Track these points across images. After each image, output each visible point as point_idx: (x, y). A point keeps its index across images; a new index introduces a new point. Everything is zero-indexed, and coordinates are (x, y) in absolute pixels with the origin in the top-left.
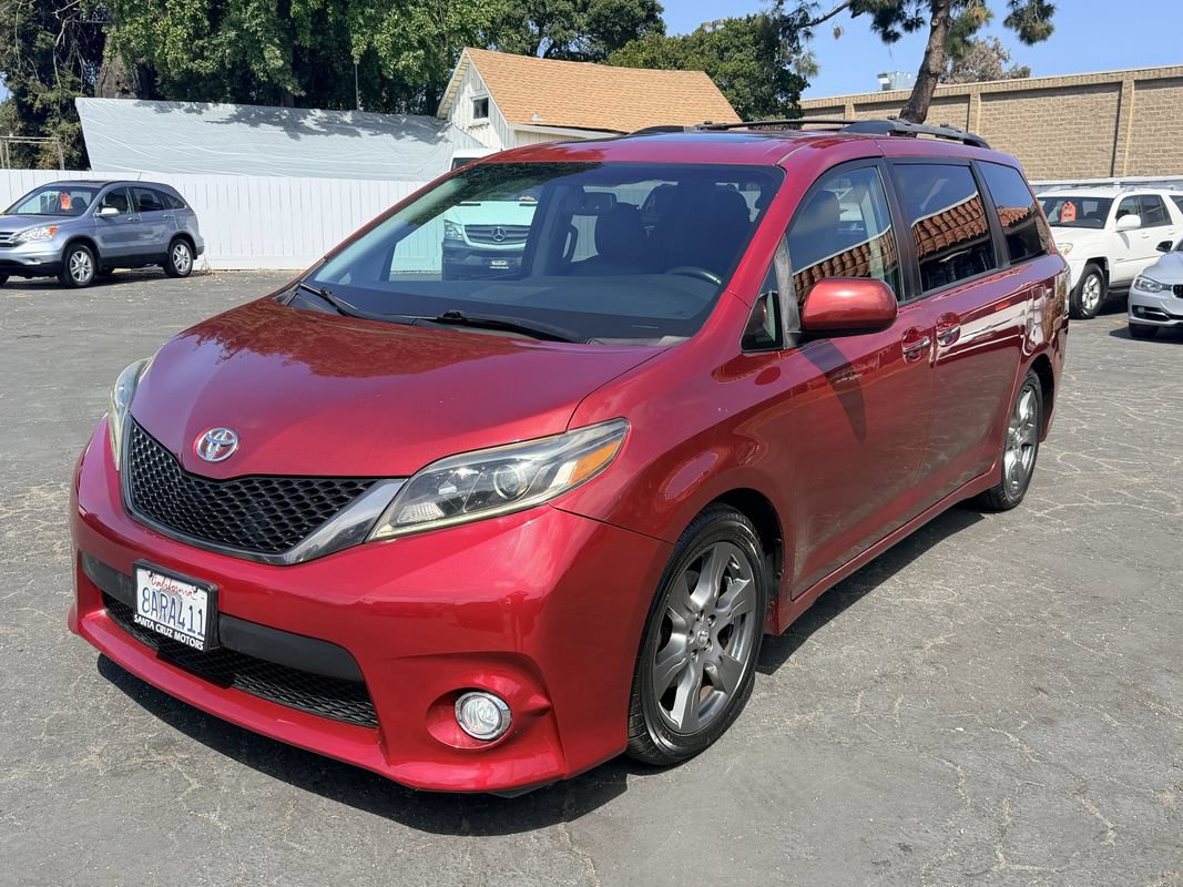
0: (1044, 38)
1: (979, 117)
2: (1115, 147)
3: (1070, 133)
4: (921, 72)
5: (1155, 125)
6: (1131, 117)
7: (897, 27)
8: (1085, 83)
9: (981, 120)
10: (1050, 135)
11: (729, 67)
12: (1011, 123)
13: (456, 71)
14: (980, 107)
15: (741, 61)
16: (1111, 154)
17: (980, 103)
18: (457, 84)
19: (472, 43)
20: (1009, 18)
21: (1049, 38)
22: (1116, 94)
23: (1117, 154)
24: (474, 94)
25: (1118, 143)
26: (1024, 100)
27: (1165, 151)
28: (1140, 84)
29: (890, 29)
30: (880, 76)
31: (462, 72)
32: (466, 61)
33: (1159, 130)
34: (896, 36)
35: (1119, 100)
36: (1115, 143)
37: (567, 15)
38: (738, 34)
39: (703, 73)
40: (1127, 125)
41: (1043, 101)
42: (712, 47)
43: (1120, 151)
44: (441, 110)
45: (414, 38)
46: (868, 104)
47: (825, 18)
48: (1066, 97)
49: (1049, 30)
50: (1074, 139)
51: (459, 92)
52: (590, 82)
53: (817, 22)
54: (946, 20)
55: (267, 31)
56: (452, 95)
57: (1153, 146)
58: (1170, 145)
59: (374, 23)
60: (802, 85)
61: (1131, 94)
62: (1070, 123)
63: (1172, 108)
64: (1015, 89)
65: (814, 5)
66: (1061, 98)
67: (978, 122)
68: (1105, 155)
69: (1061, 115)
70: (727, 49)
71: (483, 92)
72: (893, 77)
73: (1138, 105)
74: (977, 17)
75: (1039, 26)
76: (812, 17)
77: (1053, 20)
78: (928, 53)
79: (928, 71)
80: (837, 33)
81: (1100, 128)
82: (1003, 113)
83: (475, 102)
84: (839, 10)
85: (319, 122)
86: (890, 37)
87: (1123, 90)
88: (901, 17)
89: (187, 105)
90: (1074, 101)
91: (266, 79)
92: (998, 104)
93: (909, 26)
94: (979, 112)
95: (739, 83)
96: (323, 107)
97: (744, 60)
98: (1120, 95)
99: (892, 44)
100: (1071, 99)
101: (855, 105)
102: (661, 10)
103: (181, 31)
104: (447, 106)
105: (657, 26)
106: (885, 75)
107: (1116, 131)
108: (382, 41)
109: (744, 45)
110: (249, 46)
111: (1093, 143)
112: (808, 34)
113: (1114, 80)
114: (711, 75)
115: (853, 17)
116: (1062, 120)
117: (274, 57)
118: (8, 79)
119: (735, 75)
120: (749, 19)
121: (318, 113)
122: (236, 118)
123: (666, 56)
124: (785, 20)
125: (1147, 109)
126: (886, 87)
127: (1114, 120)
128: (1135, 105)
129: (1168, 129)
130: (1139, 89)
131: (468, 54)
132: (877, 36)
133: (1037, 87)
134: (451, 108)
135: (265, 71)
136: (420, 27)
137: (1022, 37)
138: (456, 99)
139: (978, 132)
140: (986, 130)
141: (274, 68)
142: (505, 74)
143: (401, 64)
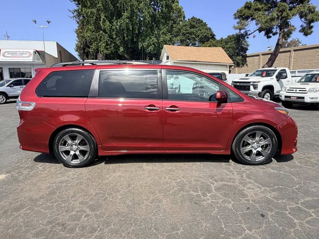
0: (310, 34)
1: (293, 55)
3: (317, 58)
4: (277, 44)
7: (271, 35)
10: (312, 59)
11: (228, 46)
12: (301, 56)
13: (163, 50)
14: (293, 53)
15: (231, 44)
17: (293, 52)
18: (163, 53)
19: (166, 44)
20: (301, 30)
21: (312, 34)
24: (166, 55)
26: (305, 51)
29: (269, 35)
30: (268, 48)
31: (164, 50)
32: (165, 48)
34: (270, 37)
38: (230, 39)
39: (221, 48)
41: (310, 51)
42: (224, 42)
45: (151, 43)
46: (265, 54)
47: (252, 33)
49: (312, 32)
51: (164, 54)
52: (193, 51)
53: (250, 34)
54: (284, 31)
55: (121, 44)
59: (144, 41)
60: (247, 49)
62: (317, 56)
64: (302, 48)
65: (249, 30)
66: (315, 50)
67: (293, 57)
69: (315, 54)
70: (228, 42)
71: (168, 54)
72: (271, 47)
74: (292, 29)
75: (309, 31)
76: (248, 34)
78: (279, 40)
79: (279, 44)
80: (254, 37)
82: (299, 54)
83: (166, 57)
84: (255, 31)
86: (269, 37)
88: (272, 32)
91: (121, 54)
92: (298, 52)
93: (274, 34)
94: (293, 54)
95: (230, 50)
96: (135, 60)
99: (269, 39)
101: (262, 54)
103: (104, 45)
104: (161, 58)
105: (214, 39)
106: (269, 47)
108: (146, 43)
109: (232, 41)
110: (117, 47)
112: (247, 38)
114: (223, 48)
115: (259, 33)
117: (122, 49)
119: (229, 48)
120: (233, 35)
123: (213, 44)
124: (242, 34)
126: (270, 50)
131: (165, 46)
132: (266, 37)
133: (308, 47)
134: (162, 59)
136: (153, 40)
137: (304, 34)
138: (163, 56)
139: (293, 59)
140: (295, 58)
141: (122, 51)
142: (173, 50)
143: (149, 49)
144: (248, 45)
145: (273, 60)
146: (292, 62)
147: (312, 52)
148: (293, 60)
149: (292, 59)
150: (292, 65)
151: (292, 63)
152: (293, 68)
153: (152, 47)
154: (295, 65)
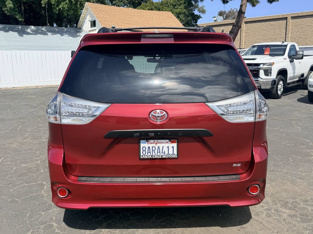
1: (244, 29)
2: (286, 37)
3: (272, 33)
5: (298, 30)
6: (290, 28)
8: (276, 18)
9: (245, 29)
10: (266, 34)
11: (178, 11)
12: (254, 30)
13: (83, 11)
14: (244, 26)
16: (285, 39)
17: (244, 24)
18: (84, 16)
22: (285, 21)
23: (287, 39)
24: (90, 19)
25: (287, 35)
26: (258, 23)
27: (301, 37)
28: (293, 18)
30: (213, 17)
31: (86, 11)
32: (87, 7)
33: (299, 31)
34: (227, 2)
35: (287, 23)
36: (286, 35)
40: (289, 30)
41: (263, 23)
43: (287, 38)
44: (79, 26)
48: (270, 22)
50: (273, 35)
51: (85, 18)
56: (82, 20)
57: (297, 36)
58: (302, 36)
61: (290, 21)
62: (272, 30)
63: (303, 25)
64: (255, 20)
66: (269, 22)
67: (244, 30)
68: (282, 39)
70: (175, 5)
71: (93, 18)
72: (217, 18)
73: (292, 24)
81: (281, 31)
82: (251, 27)
83: (91, 22)
85: (32, 30)
86: (225, 2)
87: (288, 20)
90: (273, 23)
91: (9, 14)
92: (250, 25)
94: (244, 27)
95: (181, 16)
96: (34, 25)
98: (287, 21)
100: (272, 23)
104: (81, 24)
106: (215, 17)
107: (286, 32)
109: (181, 4)
111: (279, 36)
113: (285, 17)
116: (269, 29)
119: (180, 14)
121: (33, 27)
123: (156, 7)
125: (295, 25)
126: (215, 21)
127: (285, 29)
128: (291, 24)
129: (301, 31)
130: (292, 19)
131: (87, 4)
133: (261, 19)
134: (83, 25)
135: (8, 11)
138: (84, 21)
139: (244, 33)
140: (246, 32)
141: (11, 8)
142: (101, 11)
143: (60, 6)
144: (203, 12)
145: (235, 33)
147: (266, 26)
149: (243, 34)
150: (244, 42)
151: (244, 39)
152: (244, 45)
153: (66, 4)
154: (247, 41)
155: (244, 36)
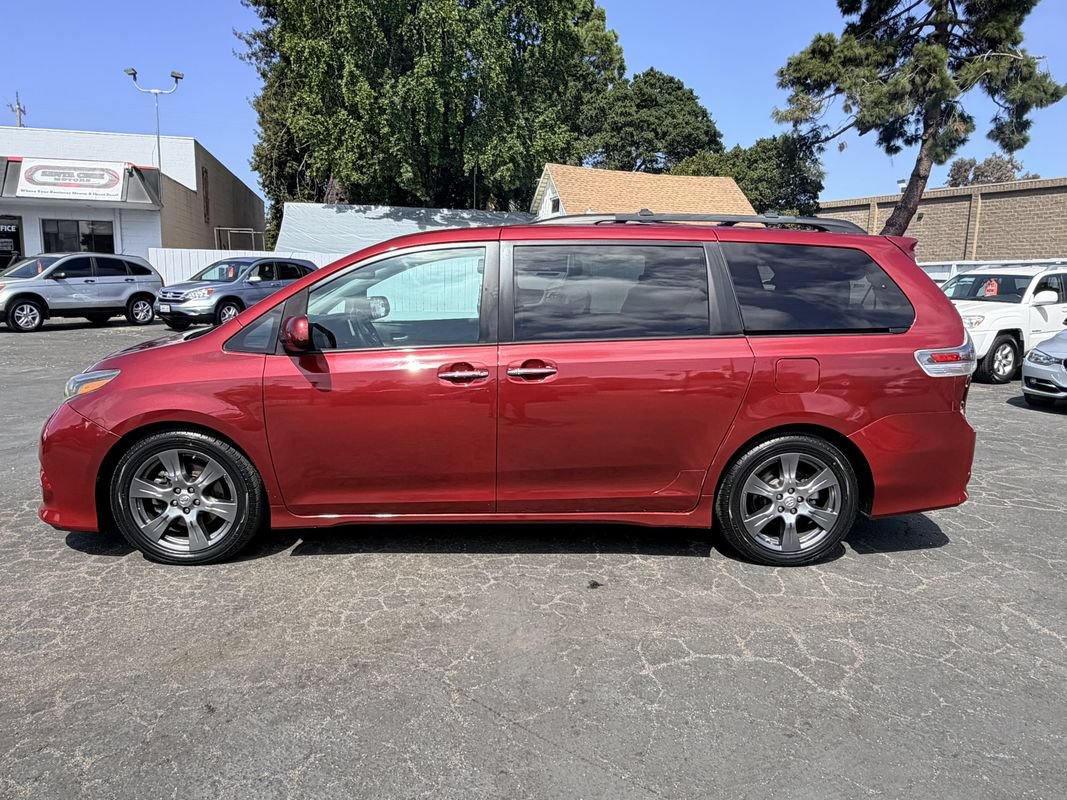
0: (1020, 146)
1: (979, 212)
3: (1057, 224)
4: (913, 175)
7: (899, 142)
9: (981, 214)
10: (1040, 225)
11: (755, 175)
12: (1006, 216)
13: (541, 180)
14: (980, 204)
15: (765, 170)
17: (980, 201)
18: (542, 189)
19: (553, 160)
20: (992, 131)
21: (1026, 146)
24: (551, 196)
26: (1018, 198)
29: (892, 144)
30: (899, 182)
31: (545, 181)
32: (547, 173)
34: (897, 149)
37: (650, 142)
38: (765, 150)
39: (731, 180)
41: (1034, 198)
42: (743, 161)
44: (533, 208)
45: (506, 156)
46: (888, 203)
47: (834, 136)
49: (1025, 141)
50: (1061, 228)
51: (543, 194)
52: (639, 185)
53: (827, 139)
54: (934, 135)
55: (405, 154)
56: (539, 197)
59: (479, 148)
60: (821, 188)
62: (1058, 216)
64: (1010, 189)
65: (824, 126)
67: (978, 216)
69: (1049, 209)
70: (756, 161)
71: (557, 195)
74: (957, 130)
75: (1016, 137)
76: (823, 137)
77: (1029, 132)
78: (919, 161)
79: (918, 175)
80: (842, 147)
82: (1000, 208)
83: (552, 201)
84: (845, 129)
85: (443, 218)
86: (892, 150)
88: (902, 134)
89: (357, 207)
91: (406, 189)
92: (996, 201)
93: (909, 142)
94: (979, 208)
96: (449, 208)
97: (769, 169)
99: (893, 156)
101: (878, 204)
102: (721, 136)
103: (351, 156)
104: (536, 205)
105: (718, 147)
106: (903, 181)
108: (488, 157)
109: (770, 158)
110: (391, 165)
112: (821, 149)
114: (737, 180)
115: (860, 135)
116: (1051, 213)
117: (407, 173)
118: (268, 193)
120: (775, 139)
121: (445, 211)
122: (387, 216)
123: (706, 167)
124: (802, 138)
131: (548, 167)
132: (882, 149)
134: (539, 206)
136: (510, 148)
137: (1004, 147)
138: (541, 200)
139: (977, 223)
140: (985, 221)
141: (408, 180)
142: (573, 181)
143: (498, 175)
144: (822, 175)
145: (900, 226)
146: (976, 234)
147: (1040, 204)
148: (978, 226)
149: (975, 225)
150: (975, 245)
151: (976, 238)
152: (977, 253)
153: (508, 170)
154: (985, 244)
155: (977, 231)
